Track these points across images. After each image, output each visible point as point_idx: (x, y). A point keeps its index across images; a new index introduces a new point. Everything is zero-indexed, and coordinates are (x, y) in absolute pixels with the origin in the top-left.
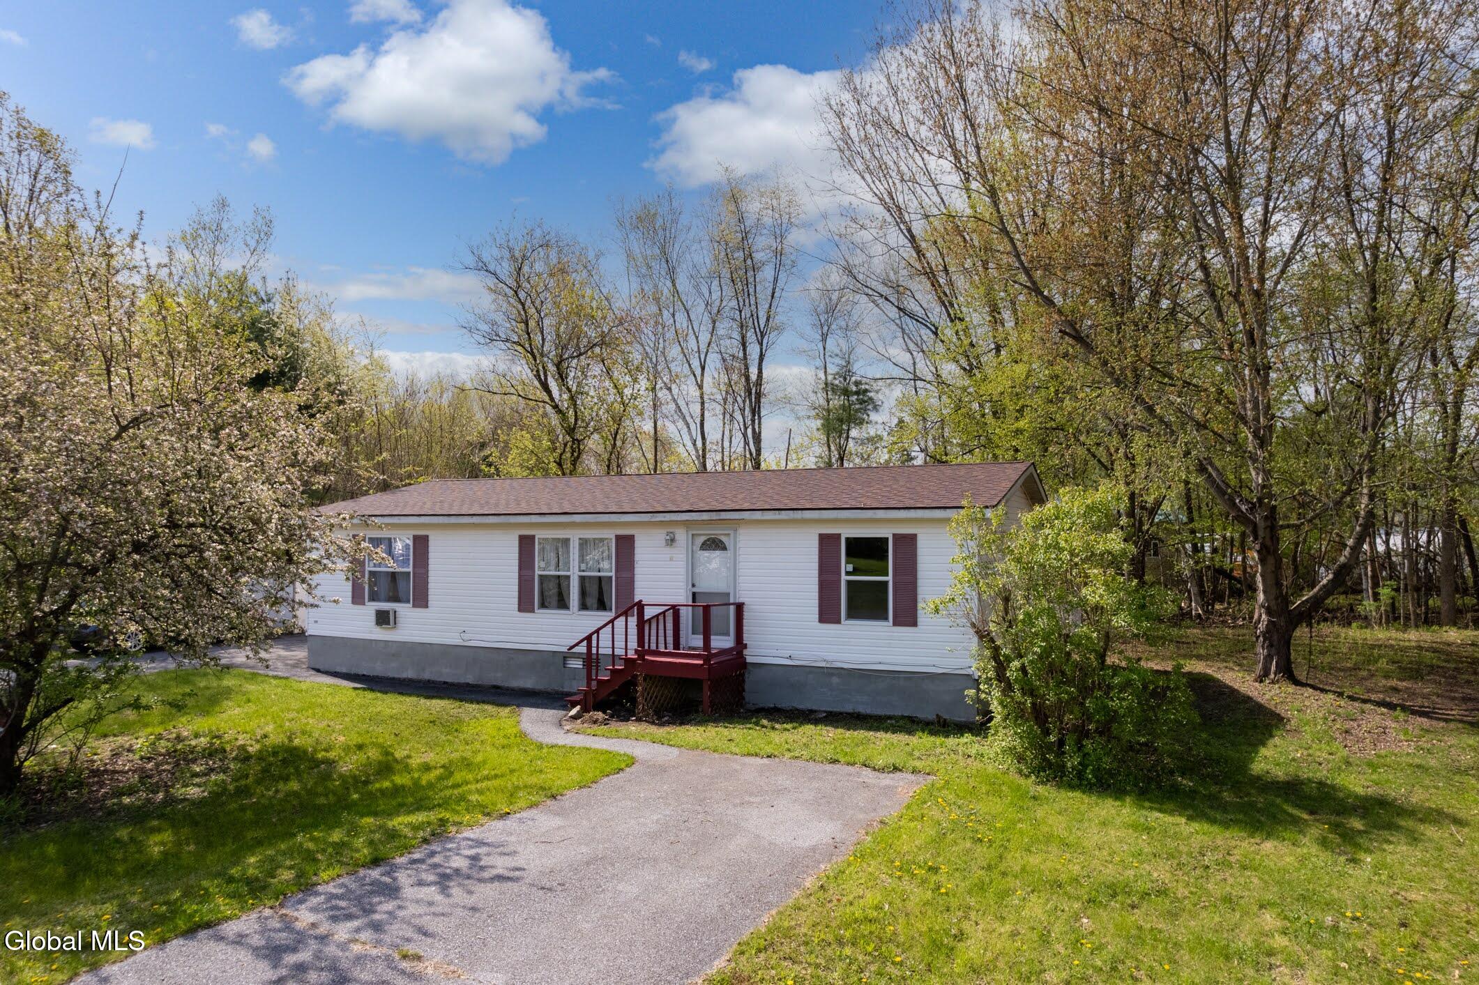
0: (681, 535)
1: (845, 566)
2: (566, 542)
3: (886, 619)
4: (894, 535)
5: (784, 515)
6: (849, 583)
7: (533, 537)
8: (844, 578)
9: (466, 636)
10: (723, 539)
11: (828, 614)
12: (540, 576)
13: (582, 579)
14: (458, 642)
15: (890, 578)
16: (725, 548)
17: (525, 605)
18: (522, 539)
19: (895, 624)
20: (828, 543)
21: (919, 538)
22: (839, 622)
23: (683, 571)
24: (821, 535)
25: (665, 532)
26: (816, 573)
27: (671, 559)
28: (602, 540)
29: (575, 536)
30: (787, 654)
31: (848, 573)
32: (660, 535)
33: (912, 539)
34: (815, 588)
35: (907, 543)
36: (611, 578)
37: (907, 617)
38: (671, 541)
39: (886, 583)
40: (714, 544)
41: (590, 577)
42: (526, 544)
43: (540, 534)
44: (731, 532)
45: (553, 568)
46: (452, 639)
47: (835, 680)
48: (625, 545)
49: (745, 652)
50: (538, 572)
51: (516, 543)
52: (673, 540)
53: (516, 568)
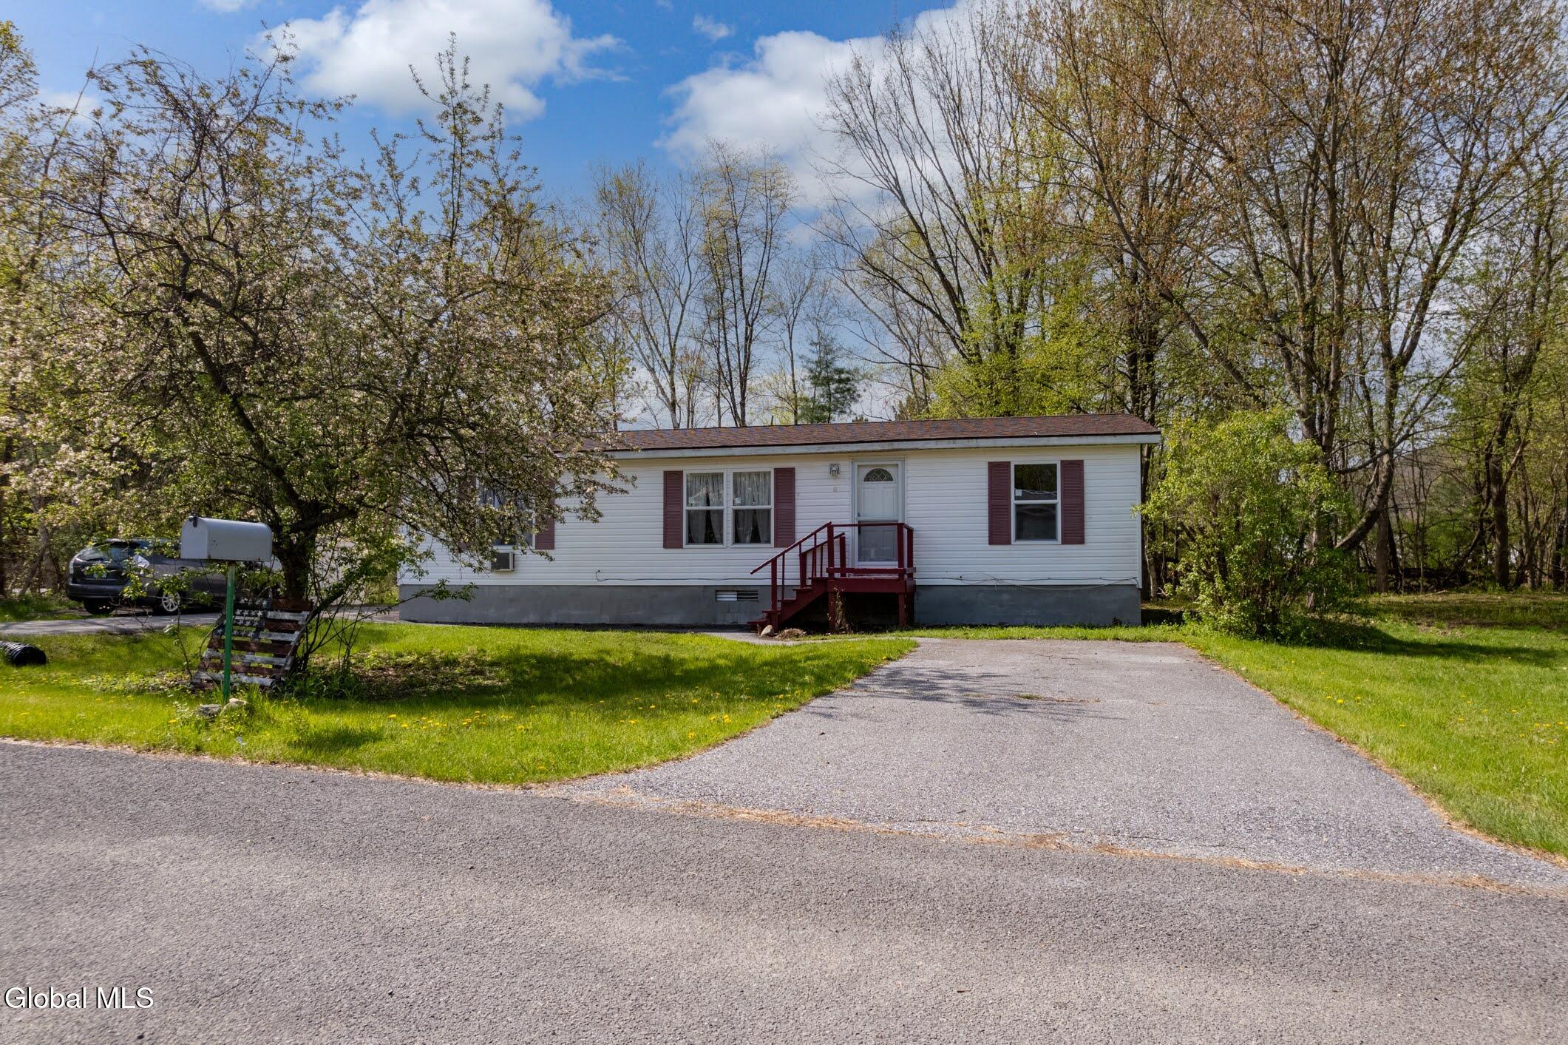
0: (845, 466)
1: (1015, 492)
2: (717, 477)
3: (1053, 537)
4: (1062, 462)
5: (959, 444)
6: (1018, 506)
7: (680, 473)
8: (1013, 502)
9: (601, 576)
10: (889, 470)
11: (998, 535)
12: (689, 512)
13: (736, 512)
14: (595, 582)
15: (1058, 501)
16: (890, 479)
17: (671, 540)
18: (668, 475)
19: (1064, 542)
20: (997, 471)
21: (1086, 463)
22: (1009, 543)
23: (848, 501)
24: (990, 463)
25: (828, 463)
26: (986, 498)
27: (835, 491)
28: (758, 474)
29: (728, 471)
30: (957, 575)
31: (1017, 498)
32: (822, 468)
33: (1079, 464)
34: (986, 512)
35: (1074, 470)
36: (769, 511)
37: (1075, 535)
38: (835, 472)
39: (1054, 506)
40: (879, 475)
41: (743, 511)
42: (673, 481)
43: (688, 470)
44: (899, 463)
45: (703, 501)
46: (585, 578)
47: (1005, 597)
48: (786, 479)
49: (915, 575)
50: (685, 508)
51: (661, 480)
52: (838, 471)
53: (661, 505)
